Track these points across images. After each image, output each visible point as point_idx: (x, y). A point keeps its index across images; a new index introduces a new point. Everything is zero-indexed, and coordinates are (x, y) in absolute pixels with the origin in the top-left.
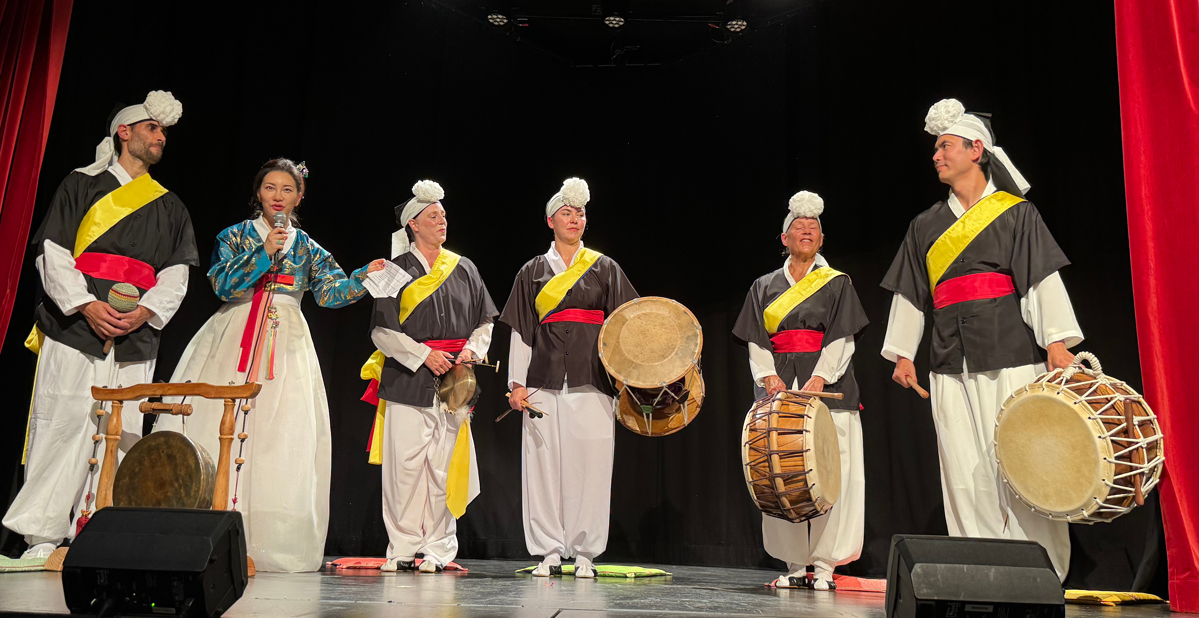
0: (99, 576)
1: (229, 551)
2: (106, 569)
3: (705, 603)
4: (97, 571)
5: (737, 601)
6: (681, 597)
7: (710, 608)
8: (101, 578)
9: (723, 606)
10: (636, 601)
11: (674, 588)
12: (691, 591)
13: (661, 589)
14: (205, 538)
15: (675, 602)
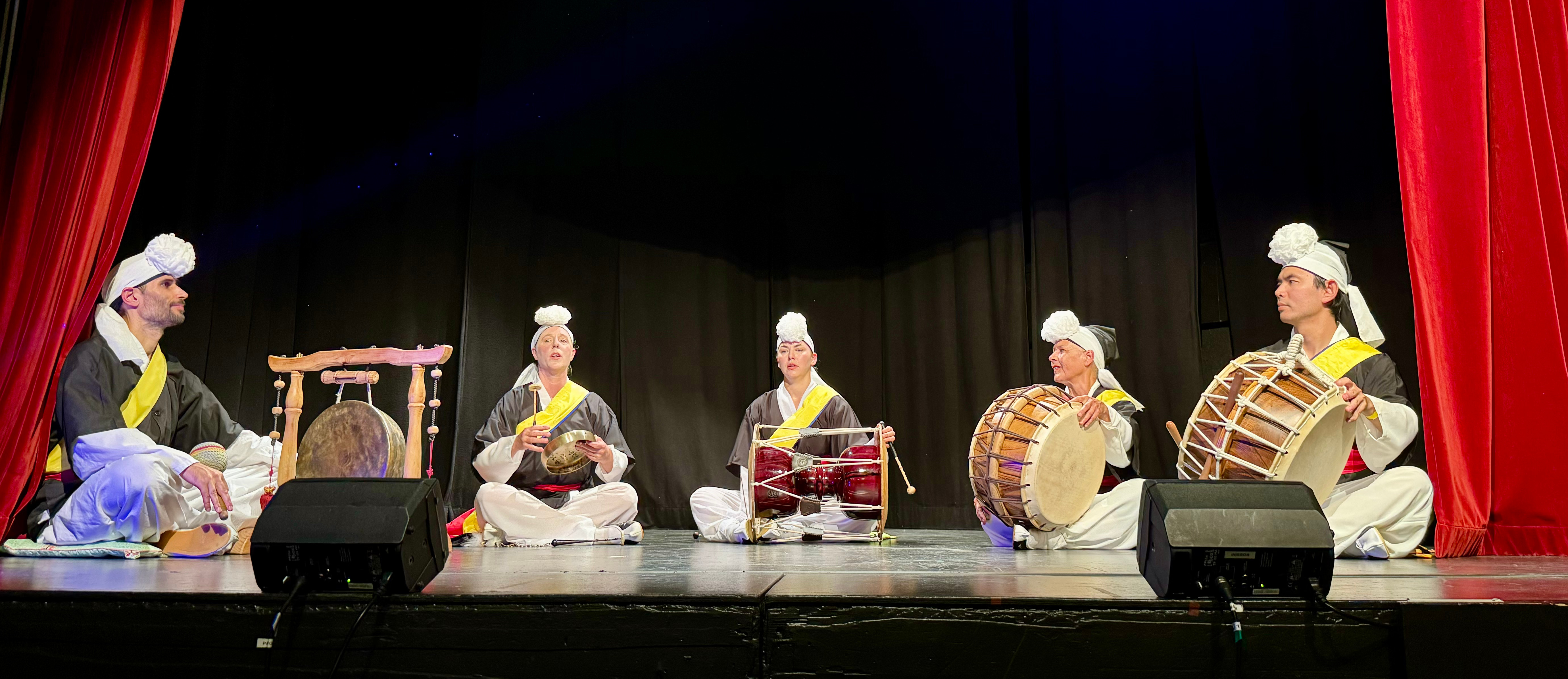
0: (289, 552)
1: (427, 521)
2: (297, 544)
3: (940, 563)
4: (288, 547)
5: (974, 560)
6: (914, 558)
7: (946, 567)
8: (291, 554)
9: (959, 566)
10: (865, 563)
11: (905, 551)
12: (924, 552)
13: (891, 552)
14: (400, 507)
15: (908, 564)
